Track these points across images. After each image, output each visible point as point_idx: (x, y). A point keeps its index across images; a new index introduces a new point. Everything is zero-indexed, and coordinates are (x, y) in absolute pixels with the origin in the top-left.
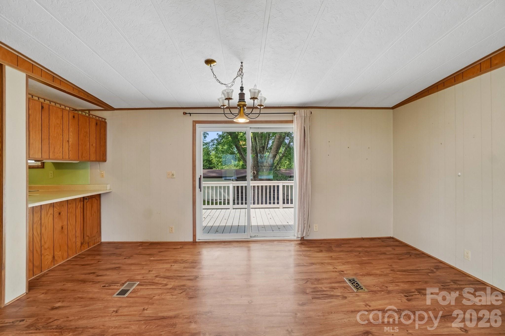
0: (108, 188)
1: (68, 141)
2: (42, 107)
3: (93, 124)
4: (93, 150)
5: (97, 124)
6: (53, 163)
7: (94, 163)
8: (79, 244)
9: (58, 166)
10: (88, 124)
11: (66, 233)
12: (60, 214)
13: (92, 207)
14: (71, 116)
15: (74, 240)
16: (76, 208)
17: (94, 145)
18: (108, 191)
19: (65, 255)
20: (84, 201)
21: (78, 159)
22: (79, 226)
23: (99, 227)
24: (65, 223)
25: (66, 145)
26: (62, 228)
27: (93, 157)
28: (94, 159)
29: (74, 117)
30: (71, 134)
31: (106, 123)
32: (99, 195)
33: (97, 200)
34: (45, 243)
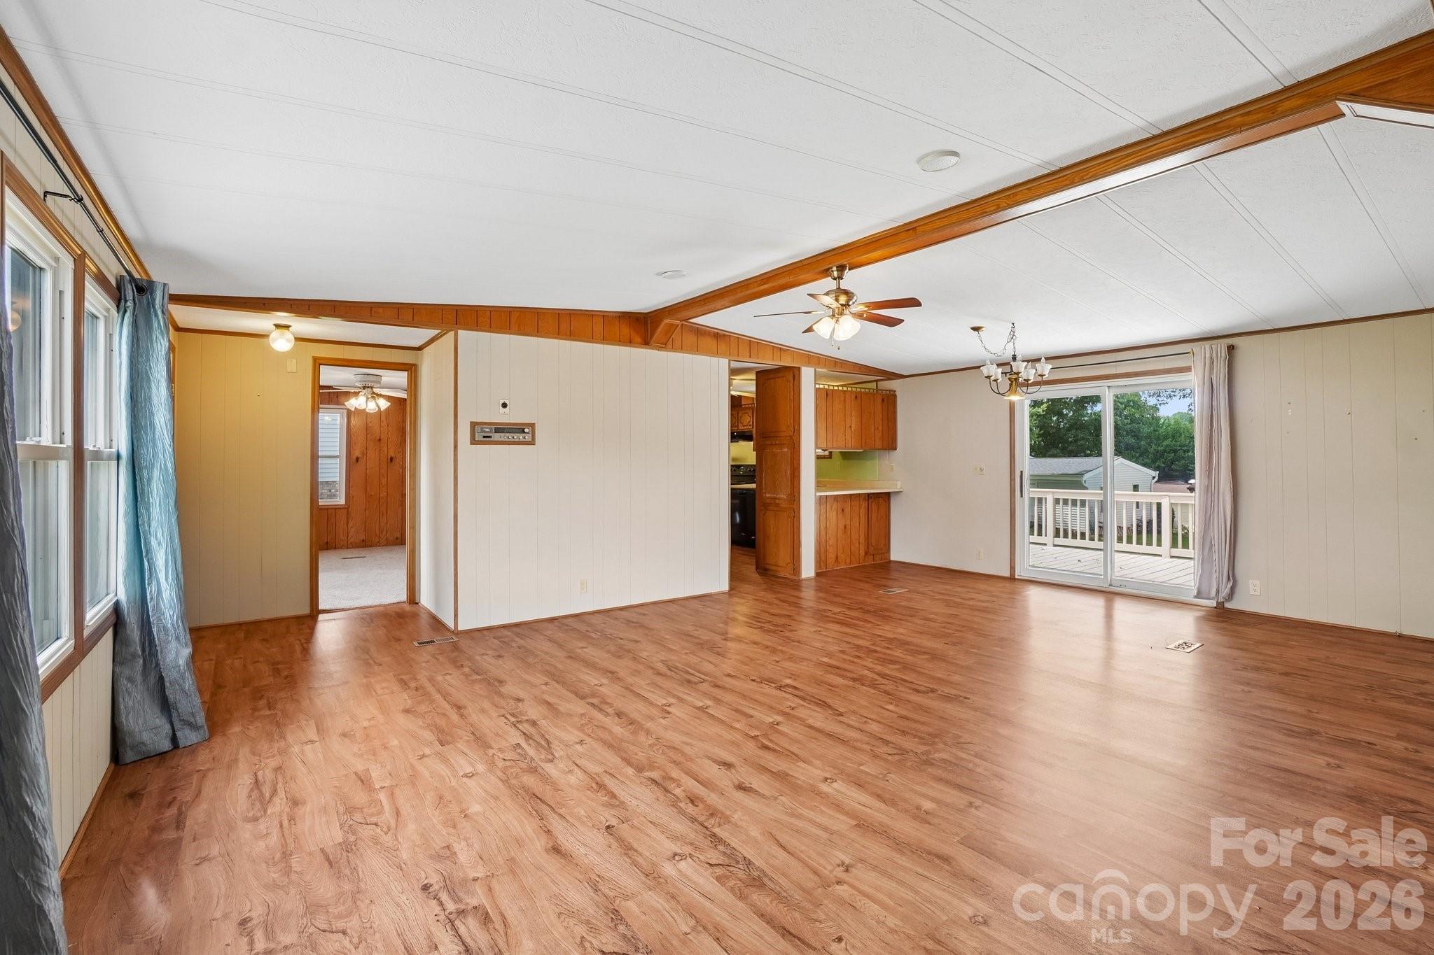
0: (899, 486)
1: (851, 427)
3: (879, 401)
4: (879, 435)
5: (883, 400)
6: (840, 452)
7: (882, 451)
8: (862, 552)
9: (846, 456)
10: (872, 403)
11: (849, 534)
12: (843, 510)
13: (878, 509)
14: (853, 396)
15: (858, 545)
16: (860, 508)
17: (880, 428)
18: (897, 490)
19: (848, 560)
20: (868, 500)
21: (862, 448)
22: (863, 531)
23: (887, 539)
24: (848, 522)
25: (848, 431)
26: (845, 527)
27: (879, 444)
28: (880, 447)
29: (856, 397)
30: (853, 418)
31: (895, 396)
32: (889, 494)
33: (885, 502)
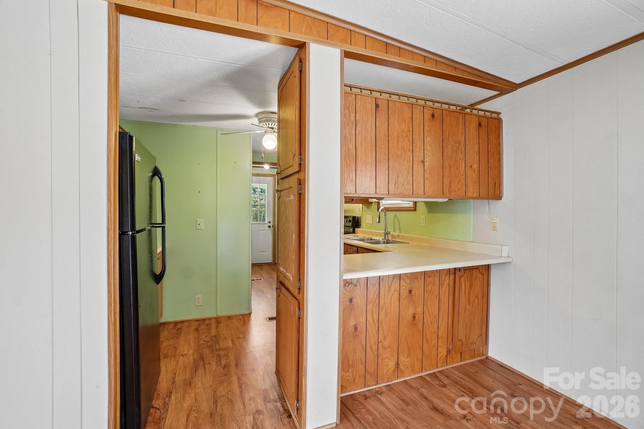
0: (505, 254)
1: (423, 162)
2: (377, 106)
3: (474, 125)
4: (472, 176)
5: (480, 125)
6: (426, 203)
7: (479, 202)
8: (443, 351)
9: (432, 207)
10: (461, 126)
11: (421, 328)
12: (410, 292)
13: (471, 286)
14: (428, 115)
15: (435, 341)
16: (441, 285)
17: (475, 166)
18: (502, 261)
19: (417, 365)
20: (455, 274)
21: (443, 195)
22: (446, 319)
23: (484, 327)
24: (419, 310)
25: (418, 168)
26: (414, 317)
27: (472, 191)
28: (475, 195)
29: (433, 116)
30: (428, 148)
31: (499, 121)
32: (488, 267)
33: (483, 274)
34: (385, 338)
